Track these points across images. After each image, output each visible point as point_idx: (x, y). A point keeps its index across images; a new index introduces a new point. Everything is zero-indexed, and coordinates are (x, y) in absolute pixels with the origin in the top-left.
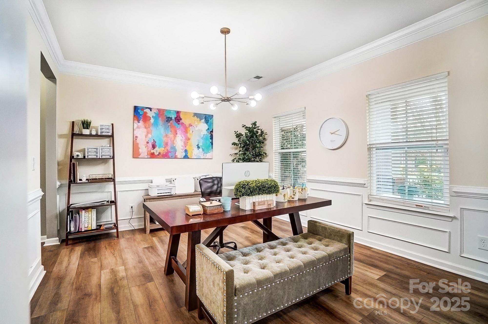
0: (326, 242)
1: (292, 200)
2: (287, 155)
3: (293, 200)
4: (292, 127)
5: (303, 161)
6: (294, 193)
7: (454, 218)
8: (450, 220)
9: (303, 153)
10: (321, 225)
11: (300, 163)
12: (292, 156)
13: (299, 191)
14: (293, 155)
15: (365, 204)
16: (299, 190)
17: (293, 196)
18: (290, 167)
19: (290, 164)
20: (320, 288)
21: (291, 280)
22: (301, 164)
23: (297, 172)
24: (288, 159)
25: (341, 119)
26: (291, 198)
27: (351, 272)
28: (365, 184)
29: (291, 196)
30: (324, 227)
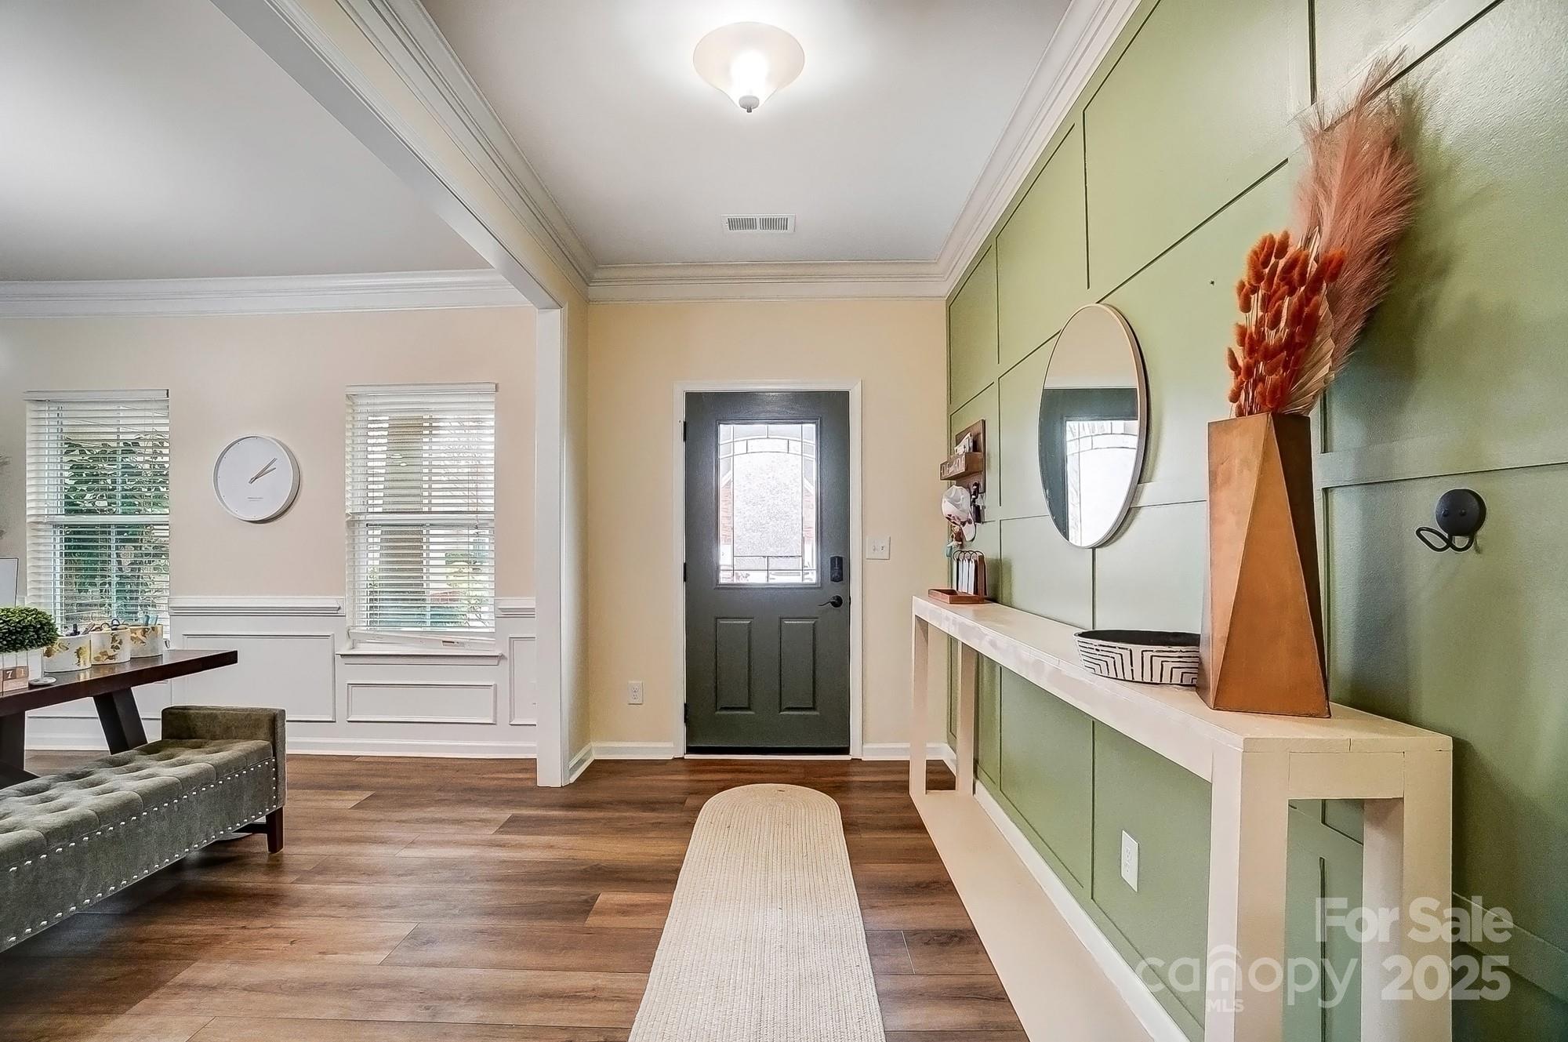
0: (214, 746)
1: (109, 661)
2: (94, 533)
3: (113, 661)
4: (114, 437)
5: (160, 552)
6: (115, 644)
7: (501, 657)
8: (495, 662)
9: (155, 527)
10: (202, 712)
11: (144, 559)
12: (113, 537)
13: (135, 636)
14: (119, 533)
15: (341, 655)
16: (133, 635)
17: (111, 653)
18: (104, 573)
19: (104, 562)
20: (191, 844)
21: (102, 839)
22: (150, 562)
23: (134, 588)
24: (96, 547)
25: (279, 442)
26: (105, 657)
27: (279, 798)
28: (339, 608)
29: (104, 653)
30: (209, 715)
